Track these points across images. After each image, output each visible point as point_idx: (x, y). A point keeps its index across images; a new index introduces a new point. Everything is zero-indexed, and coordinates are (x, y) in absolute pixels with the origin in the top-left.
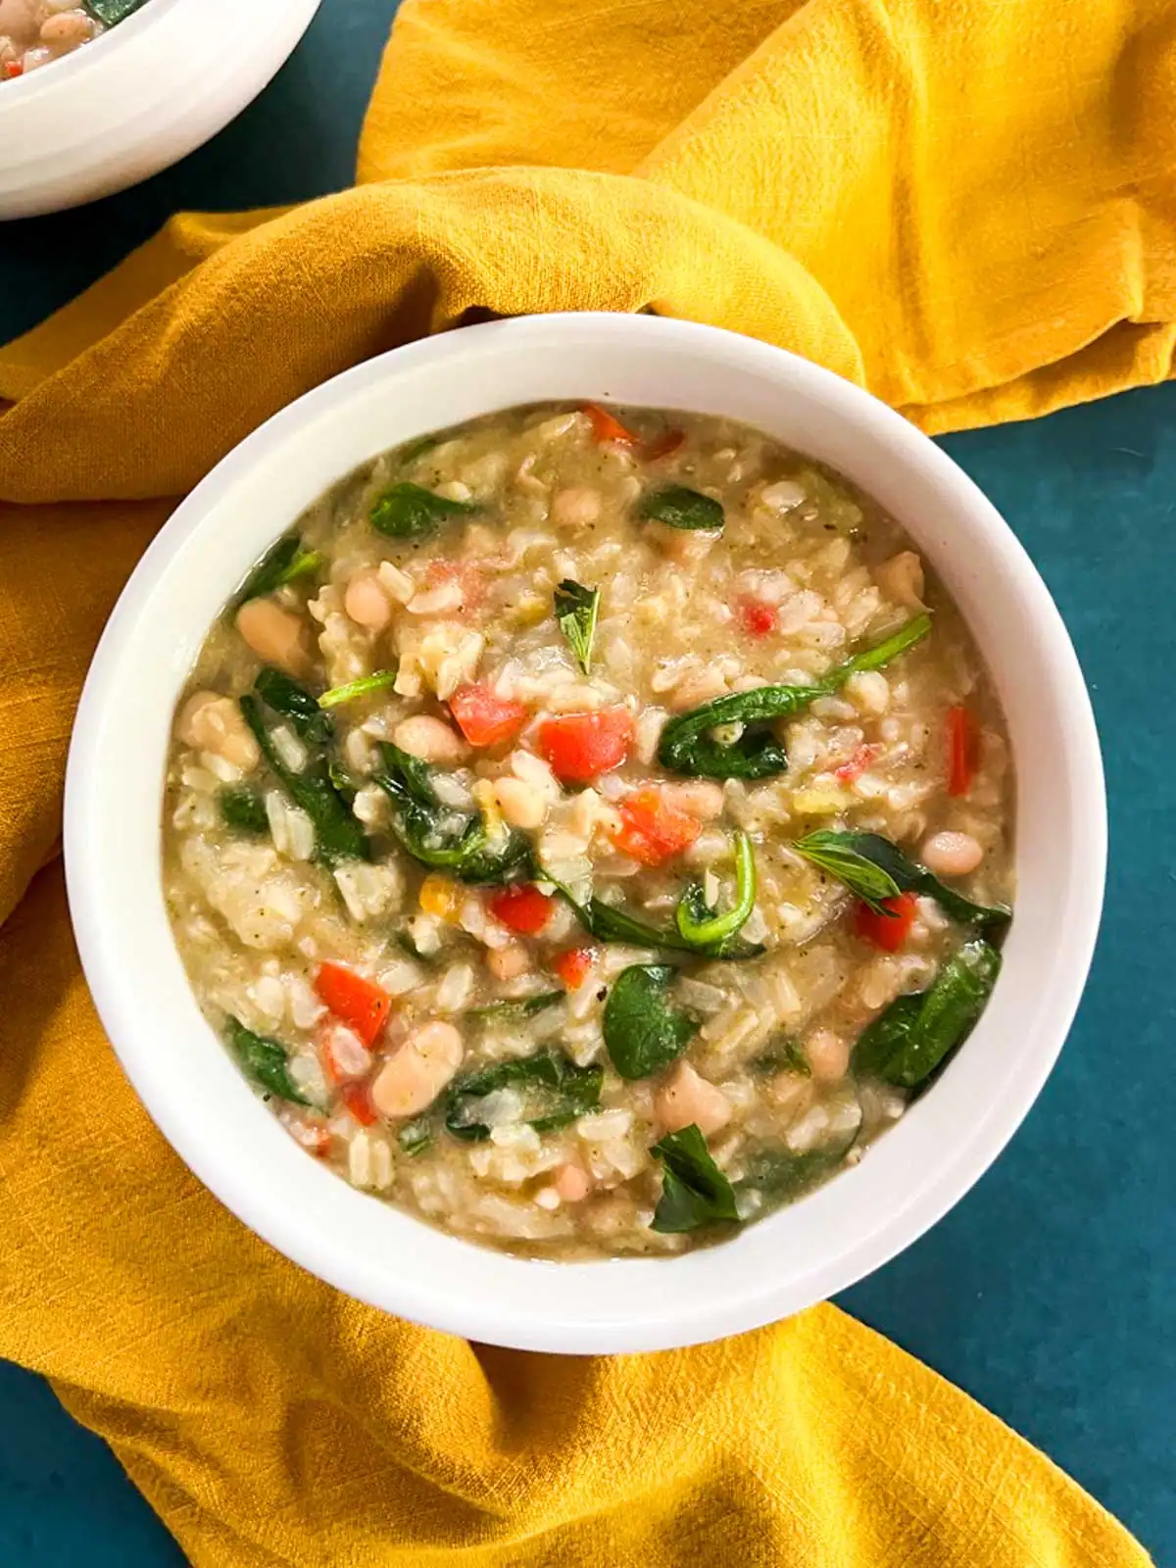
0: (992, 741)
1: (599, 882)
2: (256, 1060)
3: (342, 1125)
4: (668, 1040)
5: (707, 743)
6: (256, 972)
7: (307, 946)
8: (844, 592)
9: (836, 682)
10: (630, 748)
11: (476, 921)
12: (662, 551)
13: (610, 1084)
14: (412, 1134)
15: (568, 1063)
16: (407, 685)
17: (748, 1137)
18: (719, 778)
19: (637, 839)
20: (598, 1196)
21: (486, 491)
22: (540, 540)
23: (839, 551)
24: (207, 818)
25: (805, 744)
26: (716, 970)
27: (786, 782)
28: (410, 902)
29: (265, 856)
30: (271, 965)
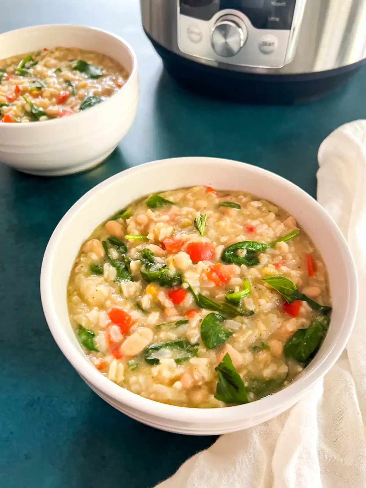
0: (319, 264)
1: (202, 288)
2: (84, 337)
3: (109, 359)
4: (222, 336)
5: (236, 256)
6: (91, 309)
7: (108, 303)
8: (274, 224)
9: (273, 245)
10: (214, 254)
11: (163, 297)
12: (223, 213)
13: (202, 349)
14: (132, 361)
15: (188, 342)
16: (150, 236)
17: (249, 371)
18: (239, 264)
19: (214, 274)
20: (196, 387)
21: (178, 200)
22: (191, 210)
23: (272, 216)
24: (86, 269)
25: (264, 258)
26: (238, 318)
27: (259, 266)
28: (143, 292)
29: (100, 279)
30: (96, 308)
